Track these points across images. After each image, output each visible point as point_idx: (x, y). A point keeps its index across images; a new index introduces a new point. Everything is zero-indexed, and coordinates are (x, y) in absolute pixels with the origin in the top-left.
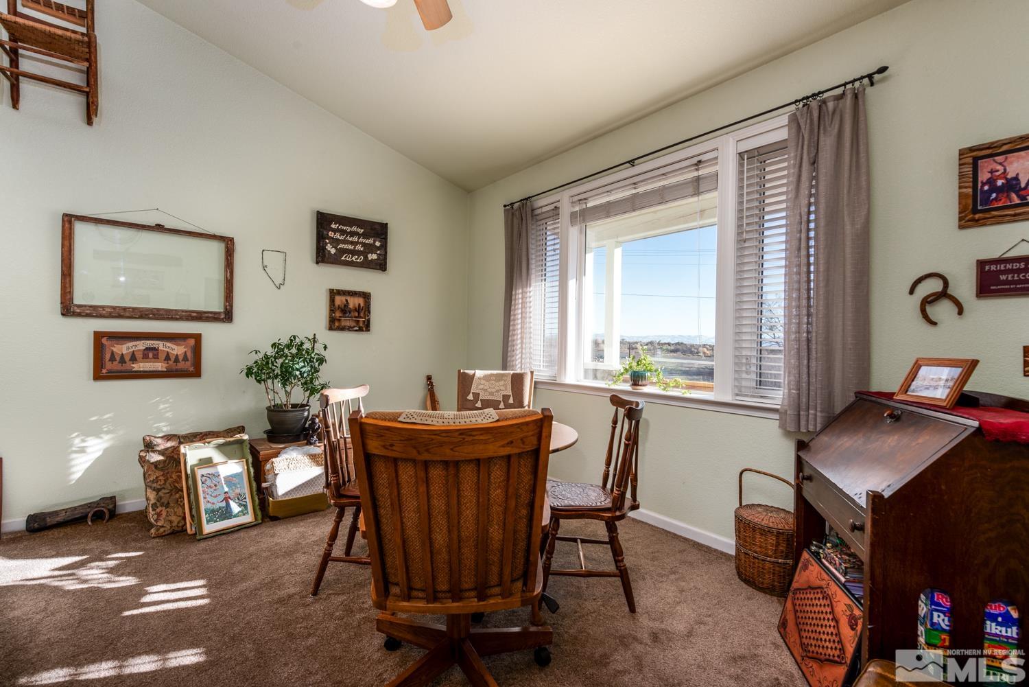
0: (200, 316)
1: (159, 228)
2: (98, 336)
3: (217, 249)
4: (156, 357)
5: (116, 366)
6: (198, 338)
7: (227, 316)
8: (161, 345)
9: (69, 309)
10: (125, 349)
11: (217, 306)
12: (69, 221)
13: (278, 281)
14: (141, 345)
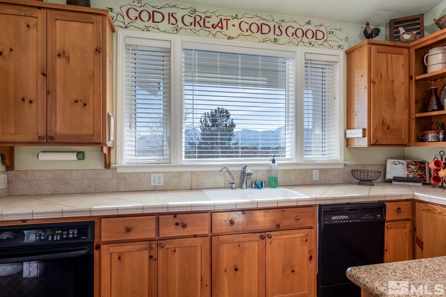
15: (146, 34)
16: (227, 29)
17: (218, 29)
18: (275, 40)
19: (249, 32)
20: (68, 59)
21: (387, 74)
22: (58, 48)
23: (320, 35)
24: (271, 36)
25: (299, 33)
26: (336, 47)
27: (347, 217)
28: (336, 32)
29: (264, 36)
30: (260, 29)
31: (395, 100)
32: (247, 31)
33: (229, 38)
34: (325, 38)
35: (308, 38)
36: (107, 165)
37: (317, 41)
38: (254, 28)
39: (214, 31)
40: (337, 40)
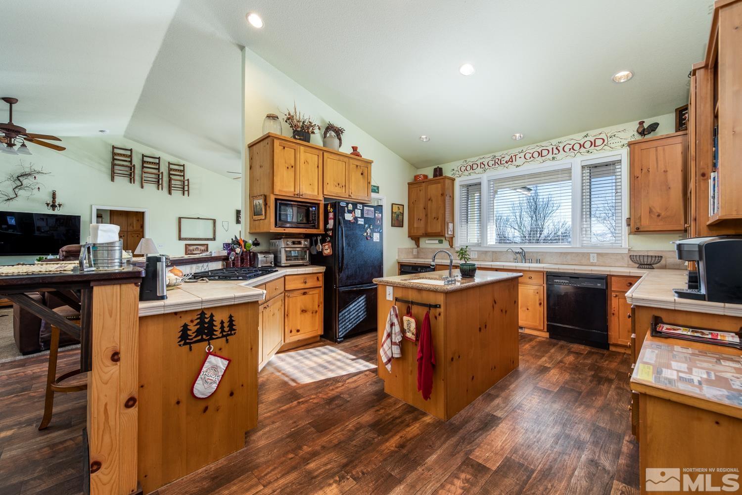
0: (208, 239)
1: (198, 218)
2: (186, 245)
3: (211, 222)
4: (198, 250)
5: (190, 252)
6: (207, 245)
7: (214, 239)
8: (199, 247)
9: (180, 239)
10: (191, 248)
11: (211, 236)
12: (180, 219)
13: (226, 230)
14: (195, 247)
15: (470, 178)
16: (516, 161)
17: (510, 163)
18: (553, 158)
19: (532, 159)
20: (432, 201)
21: (657, 167)
22: (429, 197)
23: (599, 142)
24: (550, 156)
25: (577, 147)
26: (619, 147)
27: (568, 282)
28: (618, 134)
29: (543, 158)
30: (540, 154)
31: (670, 188)
32: (530, 158)
33: (517, 166)
34: (605, 143)
35: (585, 148)
36: (452, 246)
37: (595, 148)
38: (536, 155)
39: (506, 165)
40: (620, 140)
